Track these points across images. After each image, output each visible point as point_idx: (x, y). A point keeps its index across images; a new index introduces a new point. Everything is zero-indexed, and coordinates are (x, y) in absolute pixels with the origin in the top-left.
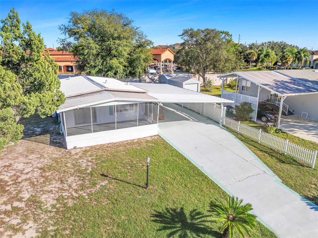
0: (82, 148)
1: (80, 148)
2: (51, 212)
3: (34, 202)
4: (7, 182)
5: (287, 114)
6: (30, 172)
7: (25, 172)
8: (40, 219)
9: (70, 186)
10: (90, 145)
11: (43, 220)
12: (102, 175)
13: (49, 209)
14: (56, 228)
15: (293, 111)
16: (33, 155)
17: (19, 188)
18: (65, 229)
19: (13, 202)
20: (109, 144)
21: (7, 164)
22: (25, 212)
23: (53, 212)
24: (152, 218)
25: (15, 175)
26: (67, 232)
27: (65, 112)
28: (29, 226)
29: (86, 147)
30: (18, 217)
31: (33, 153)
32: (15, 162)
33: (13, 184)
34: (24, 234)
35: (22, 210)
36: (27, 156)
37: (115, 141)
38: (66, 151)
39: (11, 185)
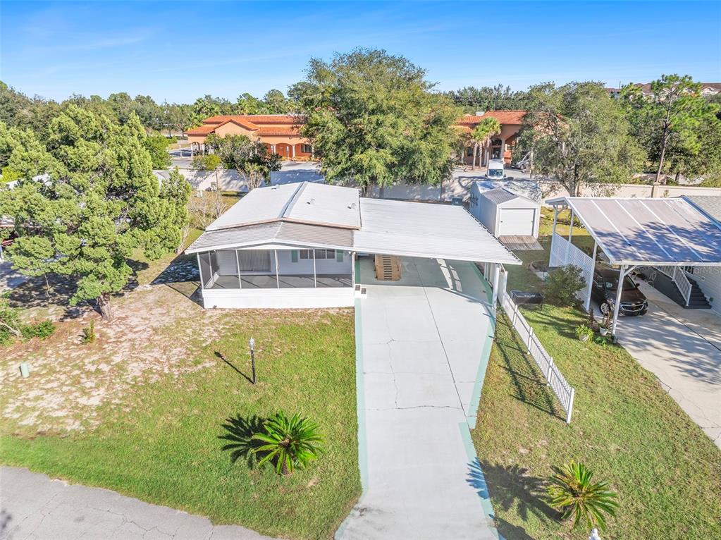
0: (224, 310)
1: (222, 309)
2: (128, 383)
3: (120, 368)
4: (110, 338)
5: (687, 305)
6: (141, 331)
7: (135, 330)
8: (113, 389)
9: (168, 359)
10: (238, 307)
11: (114, 391)
12: (216, 353)
13: (128, 381)
14: (121, 402)
15: (711, 299)
16: (159, 309)
17: (116, 349)
18: (127, 406)
19: (101, 363)
20: (265, 310)
21: (124, 316)
22: (104, 377)
23: (130, 384)
24: (227, 423)
25: (121, 332)
26: (128, 410)
27: (200, 253)
28: (99, 393)
29: (230, 309)
30: (95, 381)
31: (161, 306)
32: (134, 315)
33: (114, 342)
34: (89, 399)
35: (103, 374)
36: (151, 309)
37: (277, 307)
38: (203, 310)
39: (110, 343)
